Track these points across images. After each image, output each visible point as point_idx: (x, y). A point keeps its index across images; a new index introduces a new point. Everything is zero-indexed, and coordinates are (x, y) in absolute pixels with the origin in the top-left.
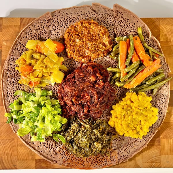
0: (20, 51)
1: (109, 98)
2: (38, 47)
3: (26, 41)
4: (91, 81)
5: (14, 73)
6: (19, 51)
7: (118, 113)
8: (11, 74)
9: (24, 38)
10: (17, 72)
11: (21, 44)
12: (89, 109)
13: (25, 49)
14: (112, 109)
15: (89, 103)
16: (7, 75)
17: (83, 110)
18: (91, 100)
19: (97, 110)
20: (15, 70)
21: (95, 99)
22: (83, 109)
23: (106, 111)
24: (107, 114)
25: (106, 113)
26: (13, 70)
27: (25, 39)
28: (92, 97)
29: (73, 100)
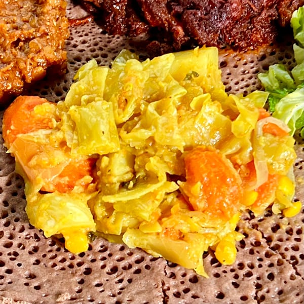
0: (121, 281)
2: (66, 180)
3: (52, 272)
5: (257, 264)
6: (125, 283)
8: (271, 277)
9: (38, 288)
10: (247, 248)
11: (80, 291)
13: (104, 259)
16: (287, 287)
20: (241, 266)
26: (249, 275)
27: (44, 280)
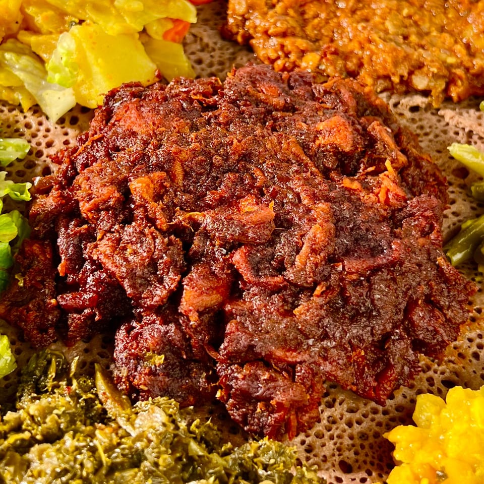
1: (411, 305)
4: (321, 140)
7: (453, 448)
12: (222, 305)
14: (406, 417)
15: (248, 255)
17: (180, 288)
18: (272, 243)
19: (284, 343)
21: (305, 249)
22: (184, 272)
23: (350, 424)
24: (349, 455)
25: (347, 441)
28: (283, 223)
29: (137, 185)
